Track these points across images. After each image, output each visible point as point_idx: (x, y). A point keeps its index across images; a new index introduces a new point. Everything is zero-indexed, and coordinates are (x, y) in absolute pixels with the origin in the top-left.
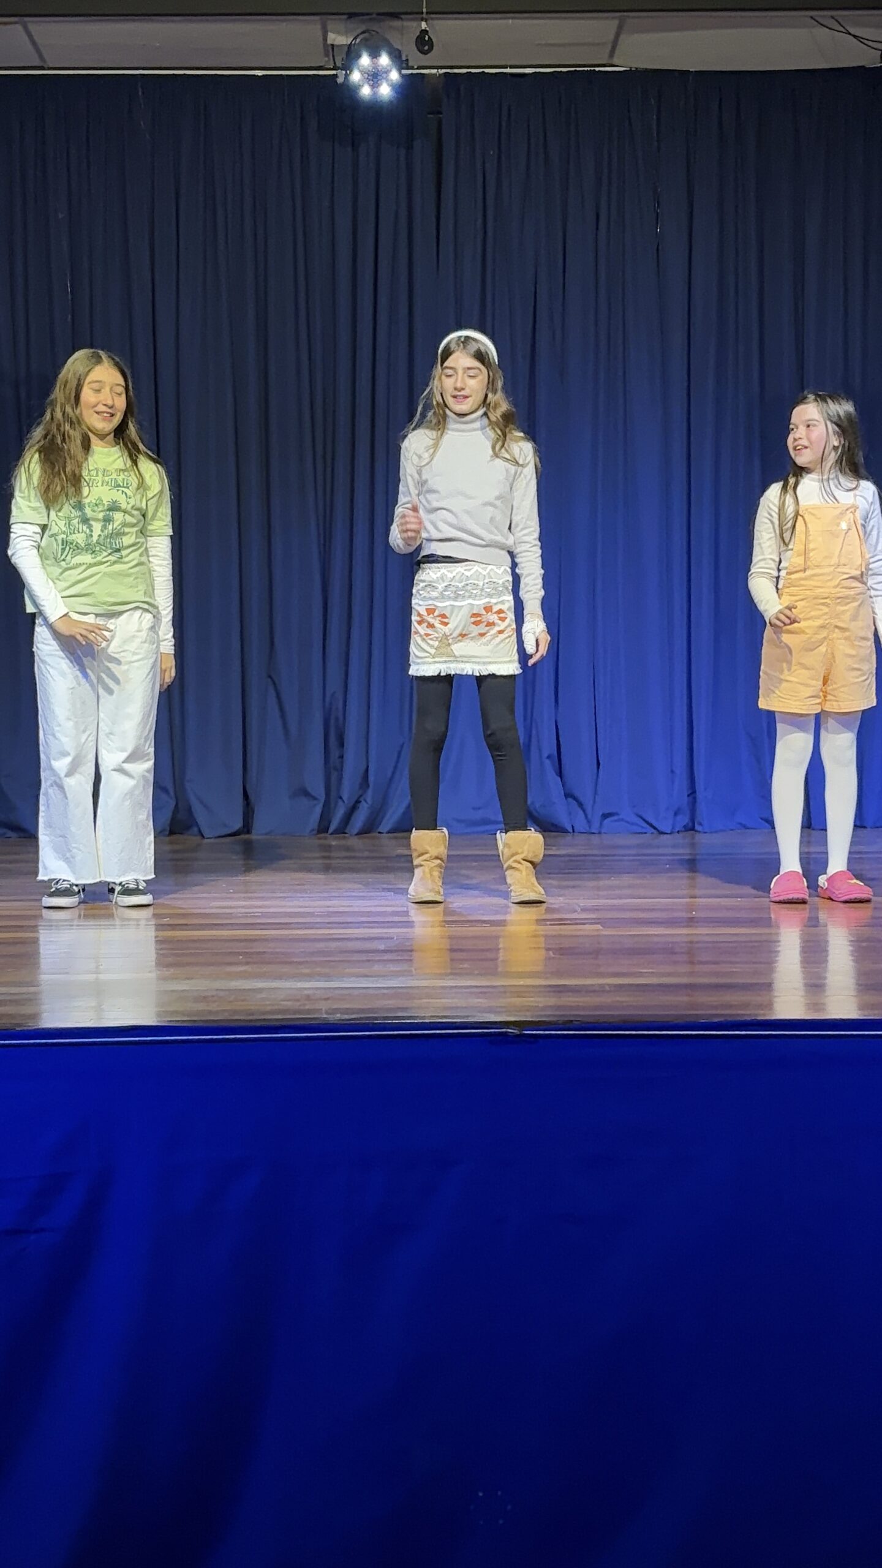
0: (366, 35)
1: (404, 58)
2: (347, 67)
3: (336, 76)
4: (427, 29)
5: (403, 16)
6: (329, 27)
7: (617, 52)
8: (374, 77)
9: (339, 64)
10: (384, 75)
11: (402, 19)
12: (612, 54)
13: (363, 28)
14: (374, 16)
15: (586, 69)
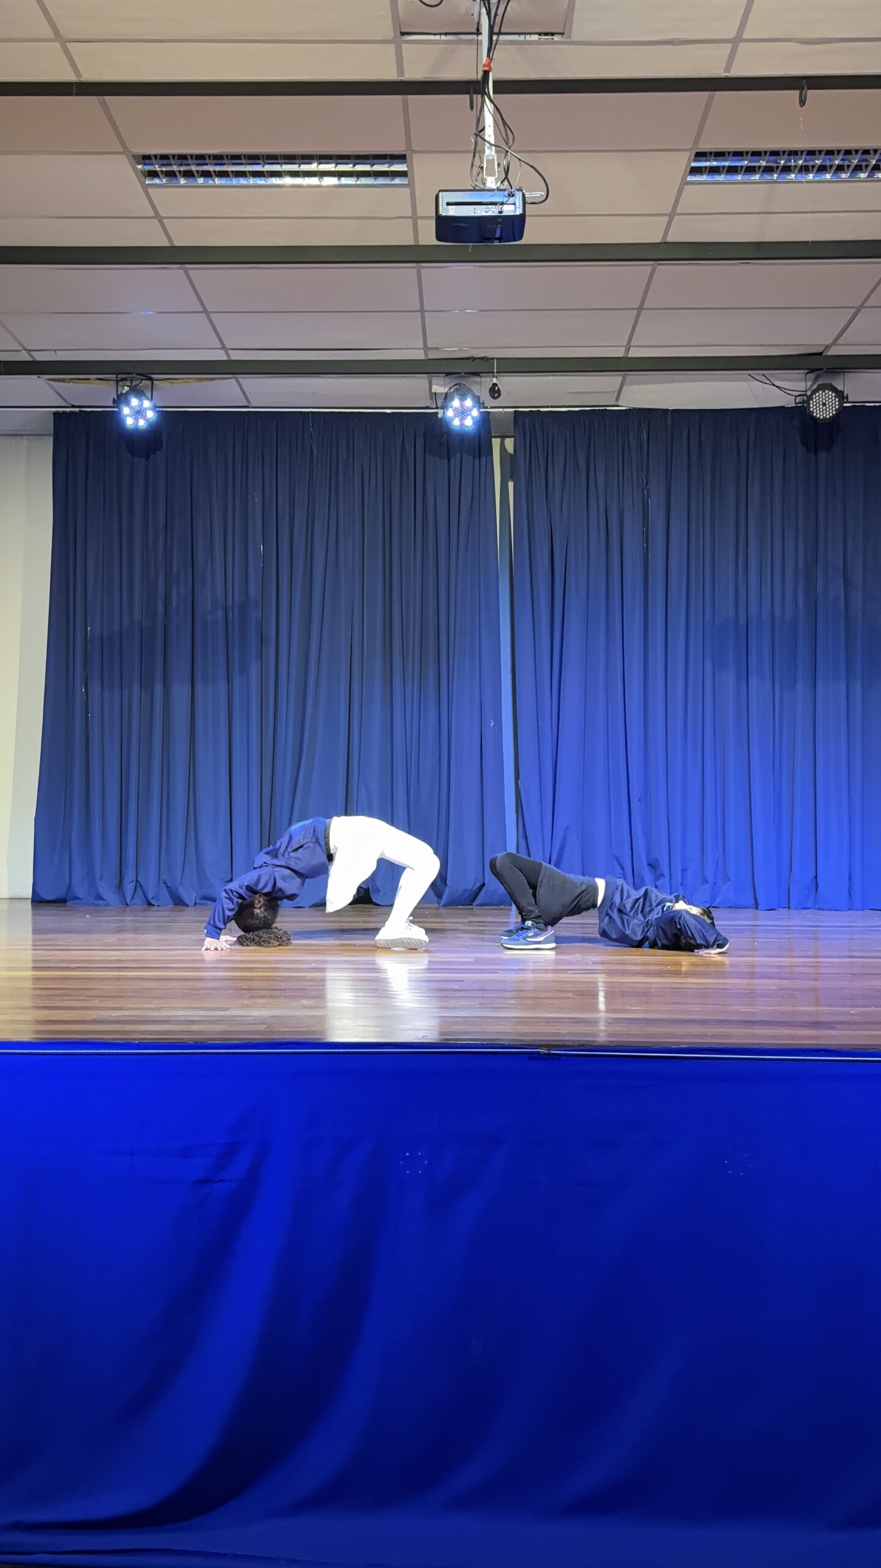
0: (457, 386)
1: (482, 402)
2: (444, 407)
3: (437, 413)
4: (497, 383)
5: (481, 375)
6: (433, 382)
7: (621, 397)
8: (463, 413)
9: (439, 405)
10: (469, 413)
11: (480, 376)
12: (618, 398)
13: (456, 382)
14: (463, 374)
15: (601, 408)
